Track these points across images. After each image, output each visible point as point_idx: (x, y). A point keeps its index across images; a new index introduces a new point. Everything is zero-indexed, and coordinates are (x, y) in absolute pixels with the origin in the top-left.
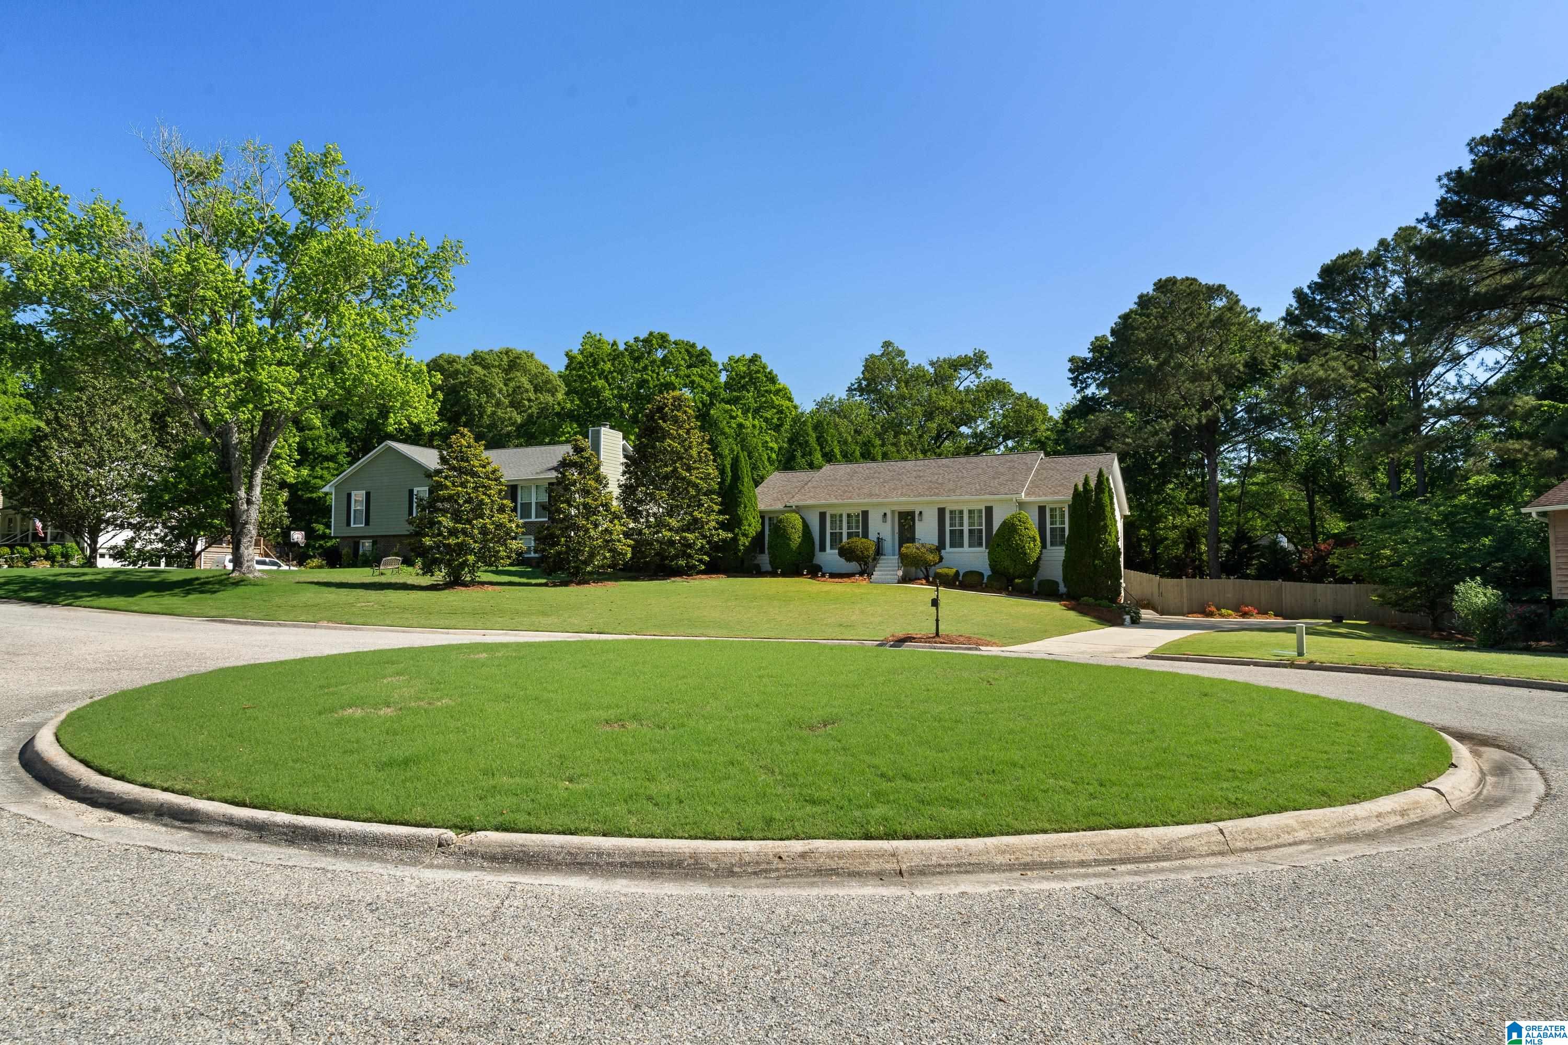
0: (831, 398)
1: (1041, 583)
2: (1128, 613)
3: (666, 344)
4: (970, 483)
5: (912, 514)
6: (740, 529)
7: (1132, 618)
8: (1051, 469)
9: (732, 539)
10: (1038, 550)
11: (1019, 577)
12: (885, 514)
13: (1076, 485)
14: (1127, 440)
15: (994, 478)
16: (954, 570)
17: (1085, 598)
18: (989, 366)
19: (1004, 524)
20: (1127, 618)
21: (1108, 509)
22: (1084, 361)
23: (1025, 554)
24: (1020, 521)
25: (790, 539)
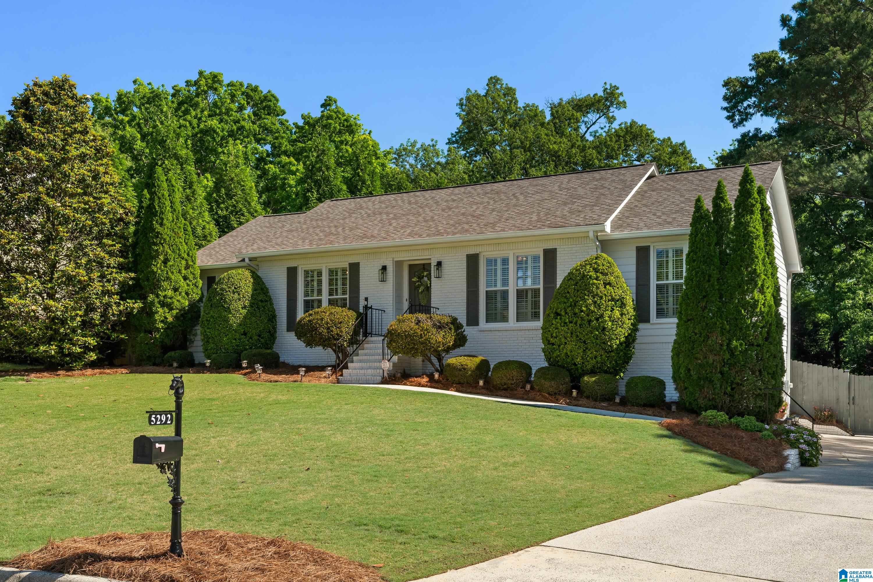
0: (413, 145)
1: (631, 383)
2: (793, 445)
3: (216, 85)
4: (524, 213)
5: (426, 267)
6: (157, 296)
7: (801, 454)
8: (665, 189)
9: (142, 310)
10: (628, 324)
11: (592, 372)
12: (384, 268)
13: (698, 200)
14: (801, 178)
15: (565, 204)
16: (478, 360)
17: (710, 413)
18: (624, 104)
19: (570, 277)
20: (792, 454)
21: (760, 243)
22: (743, 83)
23: (604, 329)
24: (596, 270)
25: (228, 310)
